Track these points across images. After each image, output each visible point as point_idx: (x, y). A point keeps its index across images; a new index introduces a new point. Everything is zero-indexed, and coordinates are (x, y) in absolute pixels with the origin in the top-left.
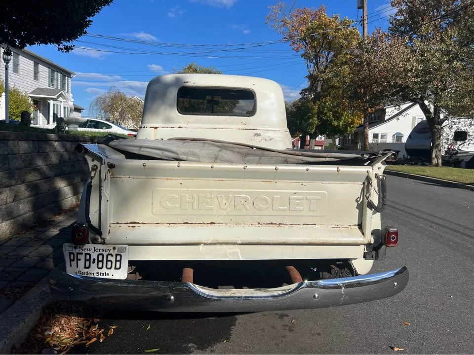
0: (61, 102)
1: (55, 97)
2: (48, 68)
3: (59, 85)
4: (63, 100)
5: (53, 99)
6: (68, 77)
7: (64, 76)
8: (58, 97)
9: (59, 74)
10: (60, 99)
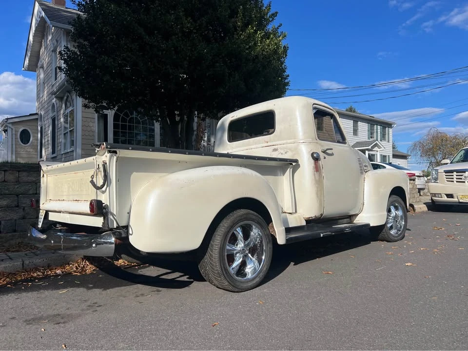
0: (377, 151)
1: (370, 147)
2: (368, 123)
3: (379, 136)
4: (379, 150)
5: (368, 150)
6: (388, 127)
7: (384, 128)
8: (373, 147)
9: (379, 127)
10: (376, 149)
